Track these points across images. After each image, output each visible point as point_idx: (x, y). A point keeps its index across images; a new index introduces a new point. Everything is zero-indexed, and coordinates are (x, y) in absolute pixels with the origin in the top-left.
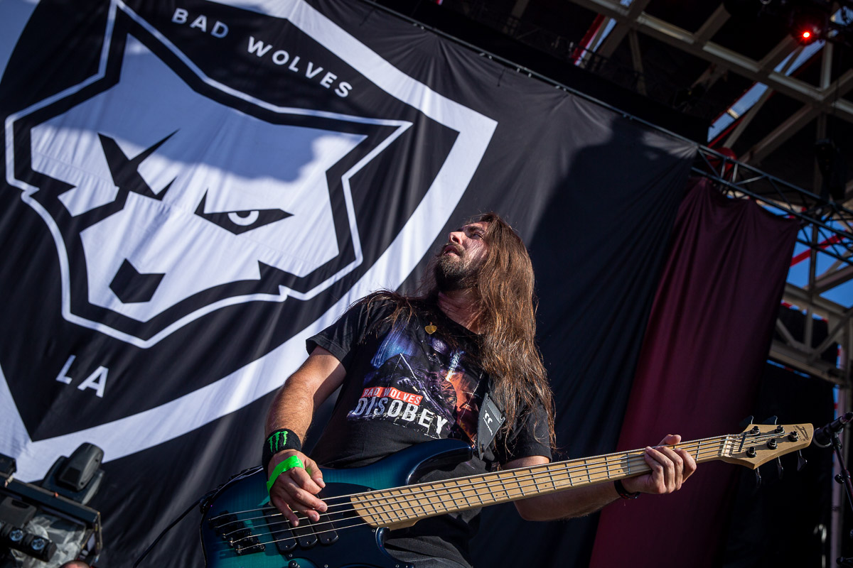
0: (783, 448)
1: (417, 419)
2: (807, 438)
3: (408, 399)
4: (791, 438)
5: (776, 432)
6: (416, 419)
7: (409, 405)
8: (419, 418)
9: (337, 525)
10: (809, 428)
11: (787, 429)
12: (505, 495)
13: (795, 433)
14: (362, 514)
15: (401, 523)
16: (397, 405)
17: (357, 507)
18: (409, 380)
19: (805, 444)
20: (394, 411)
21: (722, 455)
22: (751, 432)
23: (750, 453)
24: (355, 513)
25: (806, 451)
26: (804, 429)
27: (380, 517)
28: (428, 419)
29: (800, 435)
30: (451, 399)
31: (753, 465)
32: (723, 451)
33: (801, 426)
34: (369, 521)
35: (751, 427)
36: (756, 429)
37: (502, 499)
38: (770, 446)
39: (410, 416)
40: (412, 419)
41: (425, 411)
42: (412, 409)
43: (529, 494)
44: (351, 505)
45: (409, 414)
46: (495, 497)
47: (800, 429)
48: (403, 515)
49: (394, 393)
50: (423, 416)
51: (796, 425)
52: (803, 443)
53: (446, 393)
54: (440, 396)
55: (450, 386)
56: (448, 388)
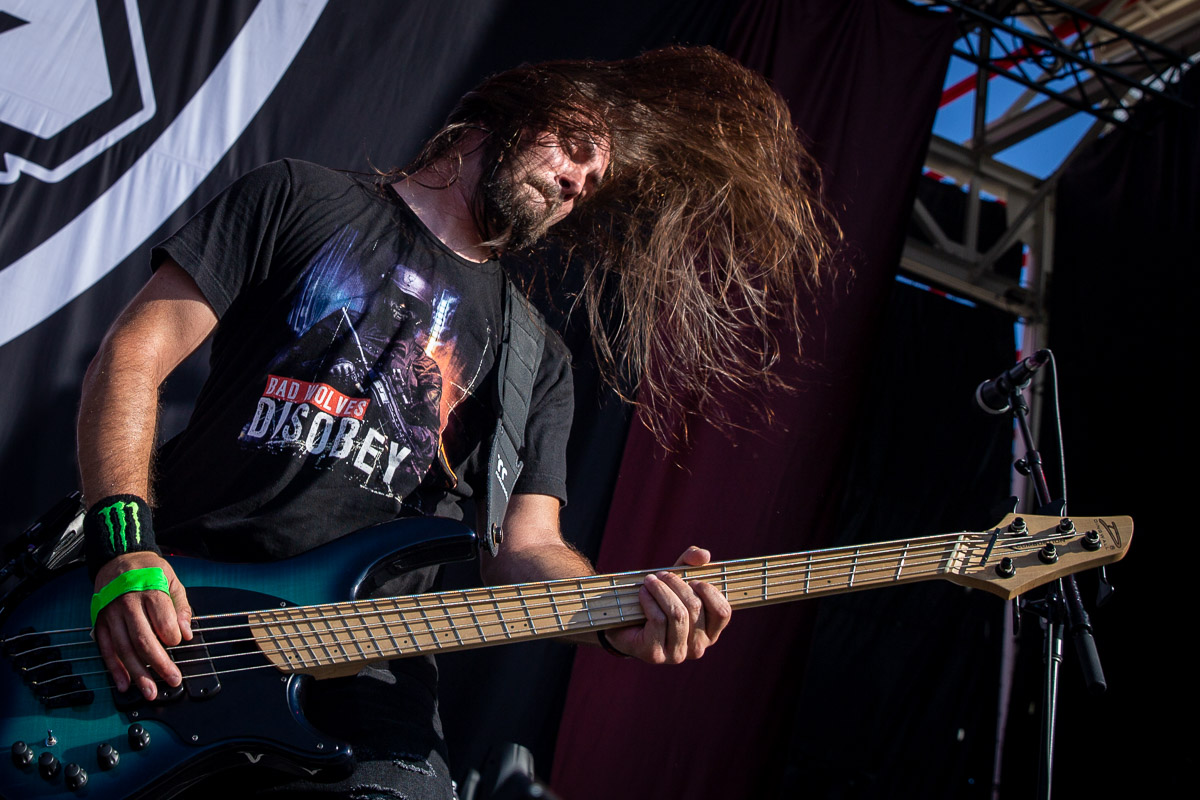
0: (1069, 561)
1: (354, 454)
2: (1118, 544)
4: (1088, 543)
5: (1058, 530)
6: (351, 454)
7: (344, 424)
8: (358, 451)
10: (1126, 525)
11: (1080, 526)
13: (1093, 535)
16: (323, 423)
18: (352, 368)
19: (1117, 555)
20: (317, 440)
21: (947, 571)
22: (1010, 529)
23: (1002, 569)
25: (1115, 567)
26: (1114, 526)
28: (374, 453)
29: (1106, 538)
30: (433, 394)
31: (1007, 592)
32: (950, 563)
33: (1108, 520)
35: (1009, 519)
36: (1019, 522)
38: (1043, 558)
39: (341, 447)
40: (345, 454)
41: (372, 435)
42: (348, 429)
45: (342, 441)
47: (1107, 527)
49: (322, 394)
50: (366, 446)
51: (1098, 518)
52: (1111, 553)
53: (425, 380)
54: (404, 396)
55: (433, 366)
56: (430, 371)
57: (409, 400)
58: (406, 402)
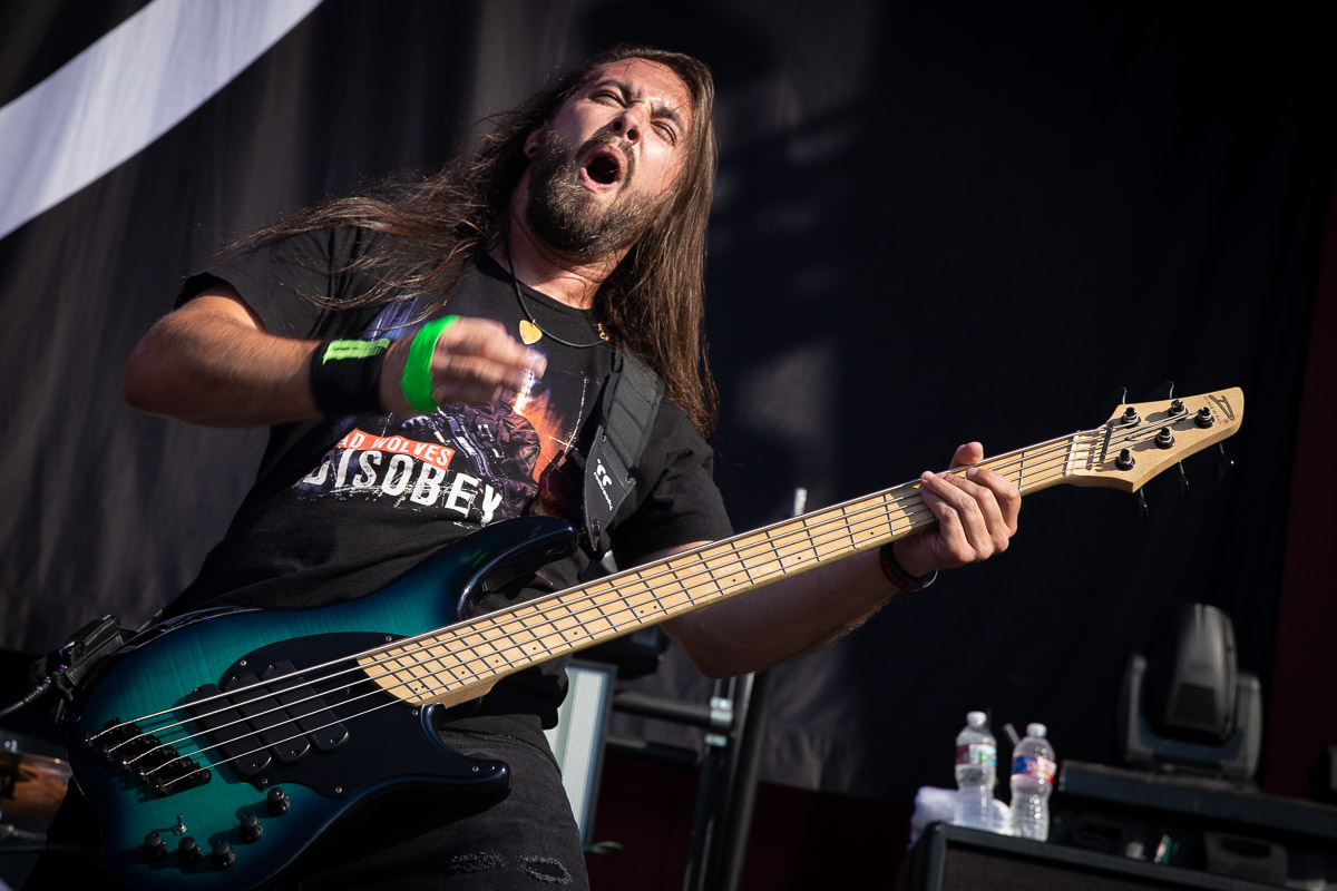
0: (1187, 442)
1: (442, 499)
2: (1231, 417)
3: (423, 452)
4: (1202, 421)
5: (1170, 413)
6: (439, 499)
7: (426, 467)
8: (447, 496)
9: (340, 712)
10: (1235, 397)
11: (1192, 404)
12: (659, 608)
13: (1206, 412)
14: (386, 683)
15: (466, 690)
16: (401, 466)
17: (373, 673)
18: (427, 418)
19: (1228, 430)
20: (395, 482)
21: (1068, 473)
22: (1123, 421)
23: (1123, 462)
24: (372, 685)
25: (1231, 443)
26: (1225, 400)
27: (424, 686)
28: (467, 496)
29: (1216, 412)
30: (527, 451)
31: (1131, 484)
32: (1070, 465)
33: (1218, 394)
34: (402, 694)
35: (1120, 411)
36: (1130, 412)
37: (654, 617)
38: (1161, 442)
39: (427, 493)
40: (430, 501)
41: (461, 478)
42: (432, 474)
43: (703, 600)
44: (361, 671)
45: (427, 487)
46: (639, 615)
47: (1218, 402)
48: (468, 673)
49: (396, 444)
50: (456, 490)
51: (1207, 395)
52: (1225, 427)
53: (518, 436)
54: (494, 450)
55: (524, 424)
56: (522, 428)
57: (500, 454)
58: (497, 455)
